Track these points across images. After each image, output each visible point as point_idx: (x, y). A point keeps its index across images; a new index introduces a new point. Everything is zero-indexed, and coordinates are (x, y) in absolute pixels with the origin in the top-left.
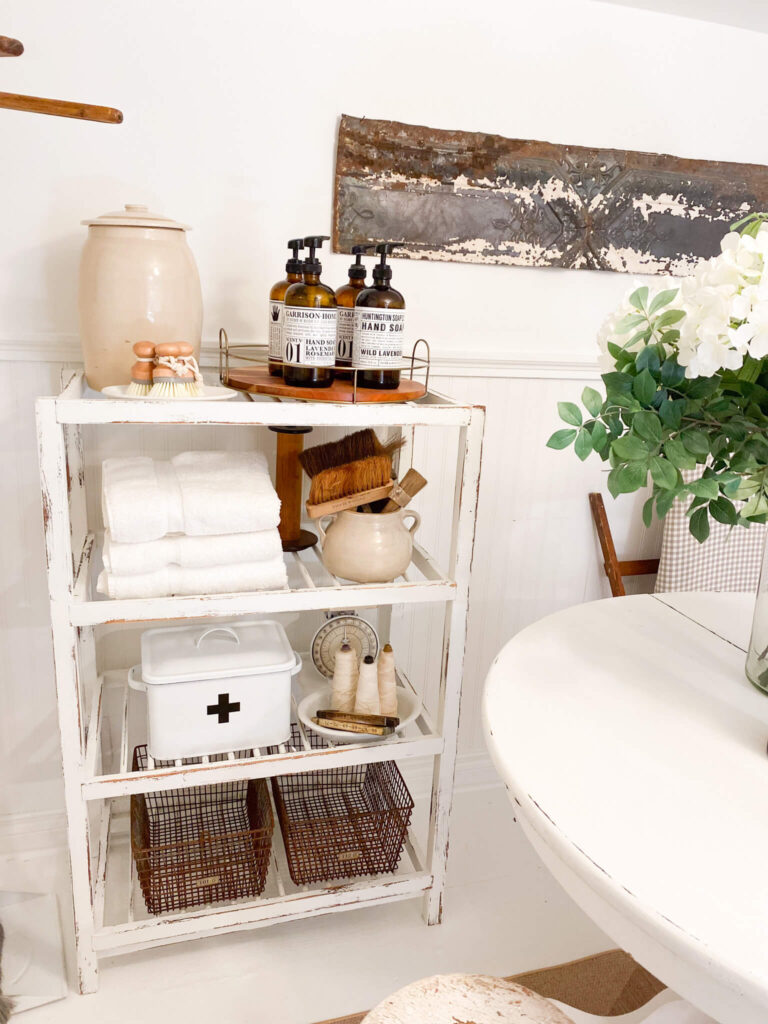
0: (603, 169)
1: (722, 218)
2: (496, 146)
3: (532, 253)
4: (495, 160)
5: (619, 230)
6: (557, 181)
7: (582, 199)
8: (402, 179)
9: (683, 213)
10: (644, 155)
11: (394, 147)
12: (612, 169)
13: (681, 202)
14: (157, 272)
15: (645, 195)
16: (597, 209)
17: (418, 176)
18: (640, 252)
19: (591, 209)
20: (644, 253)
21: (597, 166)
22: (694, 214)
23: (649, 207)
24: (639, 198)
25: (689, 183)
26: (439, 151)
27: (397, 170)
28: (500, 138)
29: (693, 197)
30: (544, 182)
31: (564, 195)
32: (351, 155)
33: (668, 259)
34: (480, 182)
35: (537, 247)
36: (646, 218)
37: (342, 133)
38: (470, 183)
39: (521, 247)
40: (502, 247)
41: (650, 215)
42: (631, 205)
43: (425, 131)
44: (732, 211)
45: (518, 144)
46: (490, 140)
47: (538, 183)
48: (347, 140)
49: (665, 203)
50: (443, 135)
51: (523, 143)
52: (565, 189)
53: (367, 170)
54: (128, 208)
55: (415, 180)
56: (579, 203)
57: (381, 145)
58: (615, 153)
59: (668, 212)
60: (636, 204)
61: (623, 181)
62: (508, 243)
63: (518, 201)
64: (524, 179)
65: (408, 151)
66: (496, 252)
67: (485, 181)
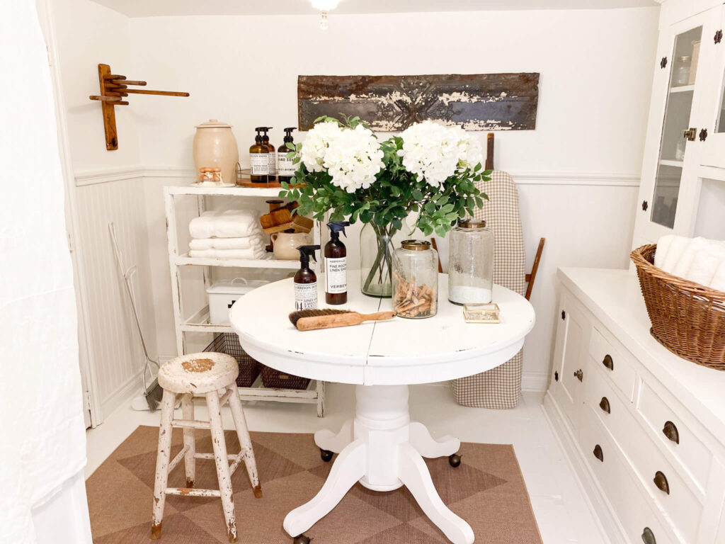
0: (421, 84)
1: (491, 100)
2: (367, 80)
3: (389, 125)
4: (366, 86)
5: (432, 111)
6: (397, 92)
7: (412, 99)
8: (326, 98)
9: (468, 100)
10: (442, 76)
11: (321, 86)
12: (426, 84)
13: (465, 95)
14: (217, 143)
15: (444, 94)
16: (418, 103)
17: (333, 96)
18: (446, 121)
19: (416, 103)
20: (448, 121)
21: (418, 83)
22: (475, 100)
23: (448, 99)
24: (441, 96)
25: (467, 86)
26: (341, 85)
27: (324, 95)
28: (369, 77)
29: (472, 92)
30: (391, 93)
31: (401, 98)
32: (304, 91)
33: (462, 123)
34: (361, 96)
35: (391, 122)
36: (447, 104)
37: (299, 82)
38: (356, 97)
39: (383, 123)
40: (374, 124)
41: (449, 103)
42: (438, 99)
43: (334, 77)
44: (497, 97)
45: (378, 78)
46: (364, 78)
47: (389, 94)
48: (302, 85)
49: (455, 96)
50: (342, 78)
51: (381, 77)
52: (401, 95)
53: (311, 96)
54: (210, 121)
55: (332, 98)
56: (409, 101)
57: (317, 86)
58: (425, 76)
59: (459, 101)
60: (440, 99)
61: (431, 89)
62: (377, 122)
63: (380, 103)
64: (382, 93)
65: (328, 87)
66: (372, 126)
67: (364, 95)
